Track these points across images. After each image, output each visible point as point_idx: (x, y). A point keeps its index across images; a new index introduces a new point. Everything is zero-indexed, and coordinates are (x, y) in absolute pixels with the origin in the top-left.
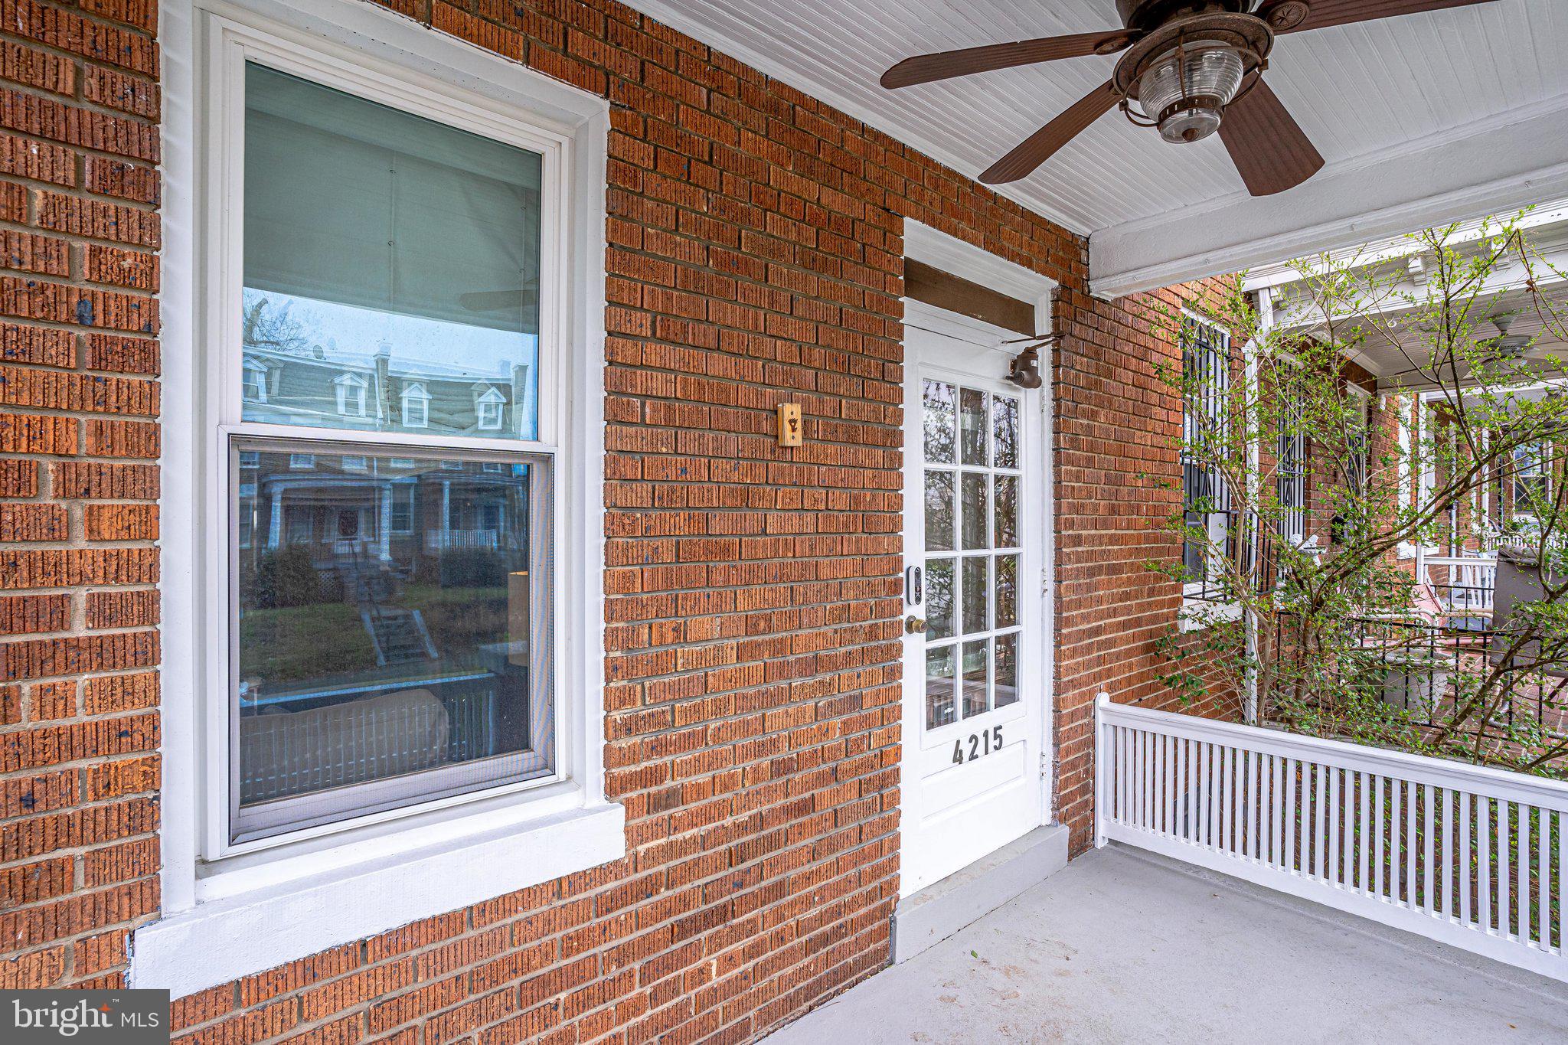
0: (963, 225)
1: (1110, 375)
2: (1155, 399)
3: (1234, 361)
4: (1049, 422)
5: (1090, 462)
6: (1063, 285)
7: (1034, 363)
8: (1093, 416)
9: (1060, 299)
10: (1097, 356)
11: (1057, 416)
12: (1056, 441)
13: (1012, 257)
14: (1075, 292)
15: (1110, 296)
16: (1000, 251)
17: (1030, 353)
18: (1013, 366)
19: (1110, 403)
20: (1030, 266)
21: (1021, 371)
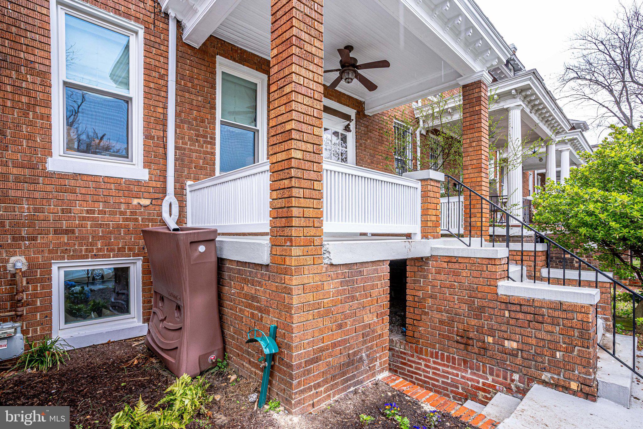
0: (332, 98)
1: (371, 132)
2: (385, 140)
3: (413, 135)
4: (355, 140)
5: (365, 151)
6: (358, 111)
7: (349, 127)
8: (366, 140)
9: (358, 114)
10: (367, 127)
11: (356, 139)
12: (356, 144)
13: (344, 104)
14: (361, 113)
15: (370, 115)
16: (341, 103)
17: (349, 125)
18: (345, 127)
19: (371, 138)
20: (349, 107)
21: (347, 128)
